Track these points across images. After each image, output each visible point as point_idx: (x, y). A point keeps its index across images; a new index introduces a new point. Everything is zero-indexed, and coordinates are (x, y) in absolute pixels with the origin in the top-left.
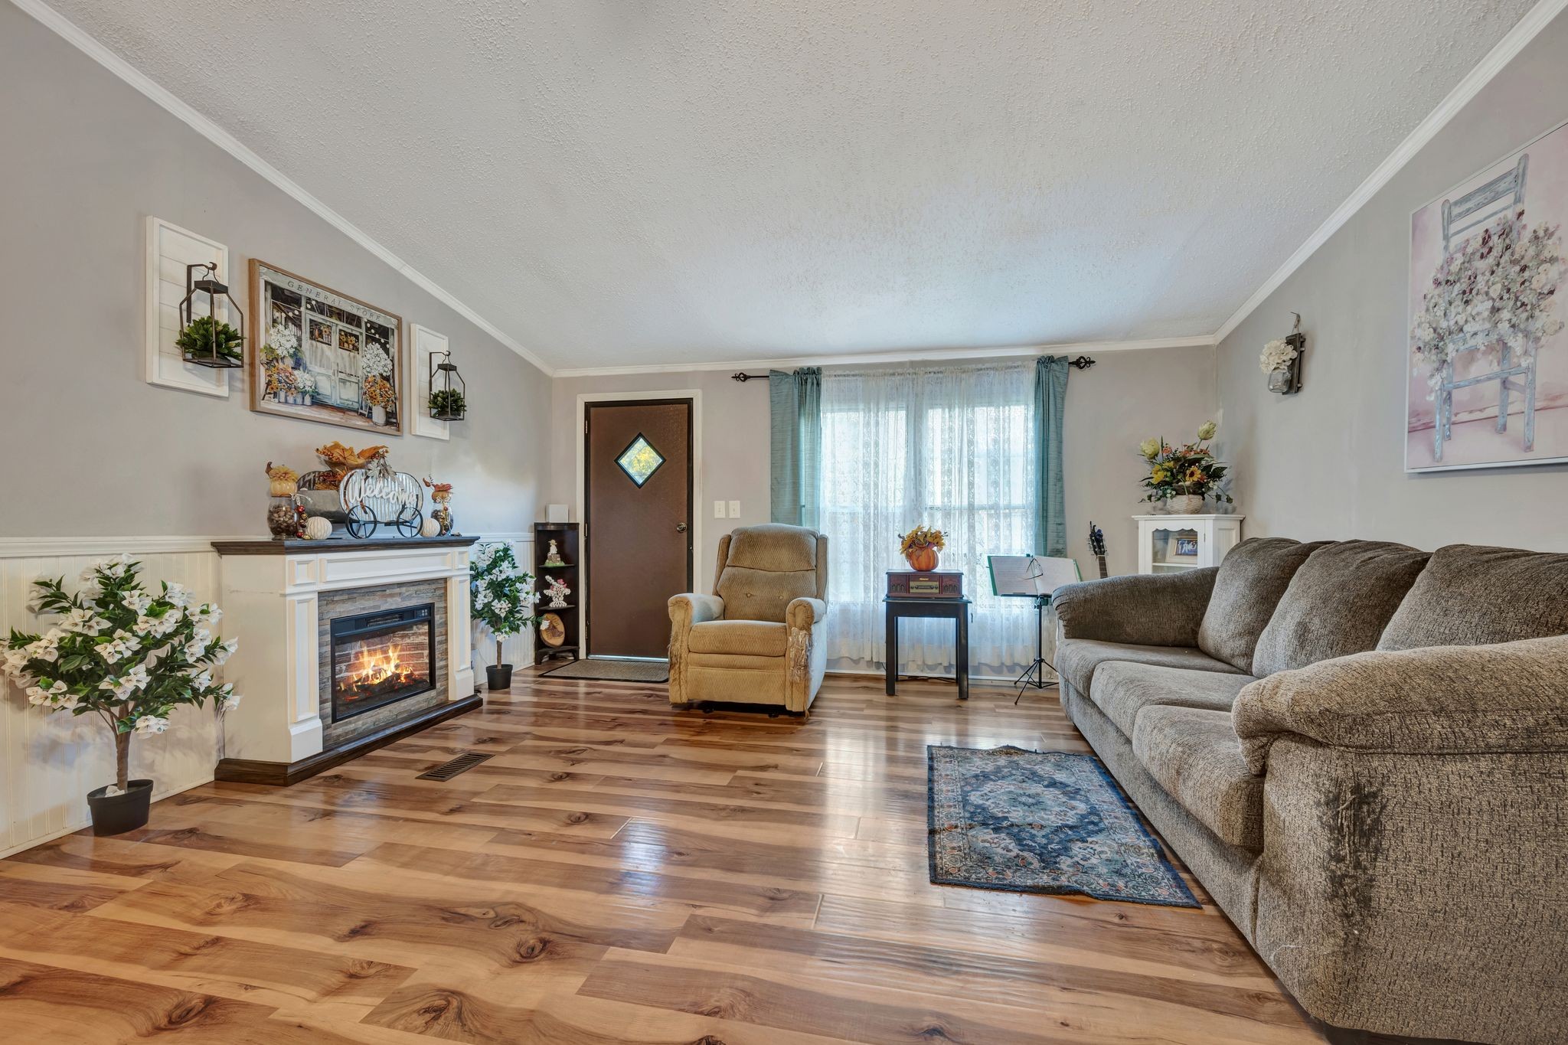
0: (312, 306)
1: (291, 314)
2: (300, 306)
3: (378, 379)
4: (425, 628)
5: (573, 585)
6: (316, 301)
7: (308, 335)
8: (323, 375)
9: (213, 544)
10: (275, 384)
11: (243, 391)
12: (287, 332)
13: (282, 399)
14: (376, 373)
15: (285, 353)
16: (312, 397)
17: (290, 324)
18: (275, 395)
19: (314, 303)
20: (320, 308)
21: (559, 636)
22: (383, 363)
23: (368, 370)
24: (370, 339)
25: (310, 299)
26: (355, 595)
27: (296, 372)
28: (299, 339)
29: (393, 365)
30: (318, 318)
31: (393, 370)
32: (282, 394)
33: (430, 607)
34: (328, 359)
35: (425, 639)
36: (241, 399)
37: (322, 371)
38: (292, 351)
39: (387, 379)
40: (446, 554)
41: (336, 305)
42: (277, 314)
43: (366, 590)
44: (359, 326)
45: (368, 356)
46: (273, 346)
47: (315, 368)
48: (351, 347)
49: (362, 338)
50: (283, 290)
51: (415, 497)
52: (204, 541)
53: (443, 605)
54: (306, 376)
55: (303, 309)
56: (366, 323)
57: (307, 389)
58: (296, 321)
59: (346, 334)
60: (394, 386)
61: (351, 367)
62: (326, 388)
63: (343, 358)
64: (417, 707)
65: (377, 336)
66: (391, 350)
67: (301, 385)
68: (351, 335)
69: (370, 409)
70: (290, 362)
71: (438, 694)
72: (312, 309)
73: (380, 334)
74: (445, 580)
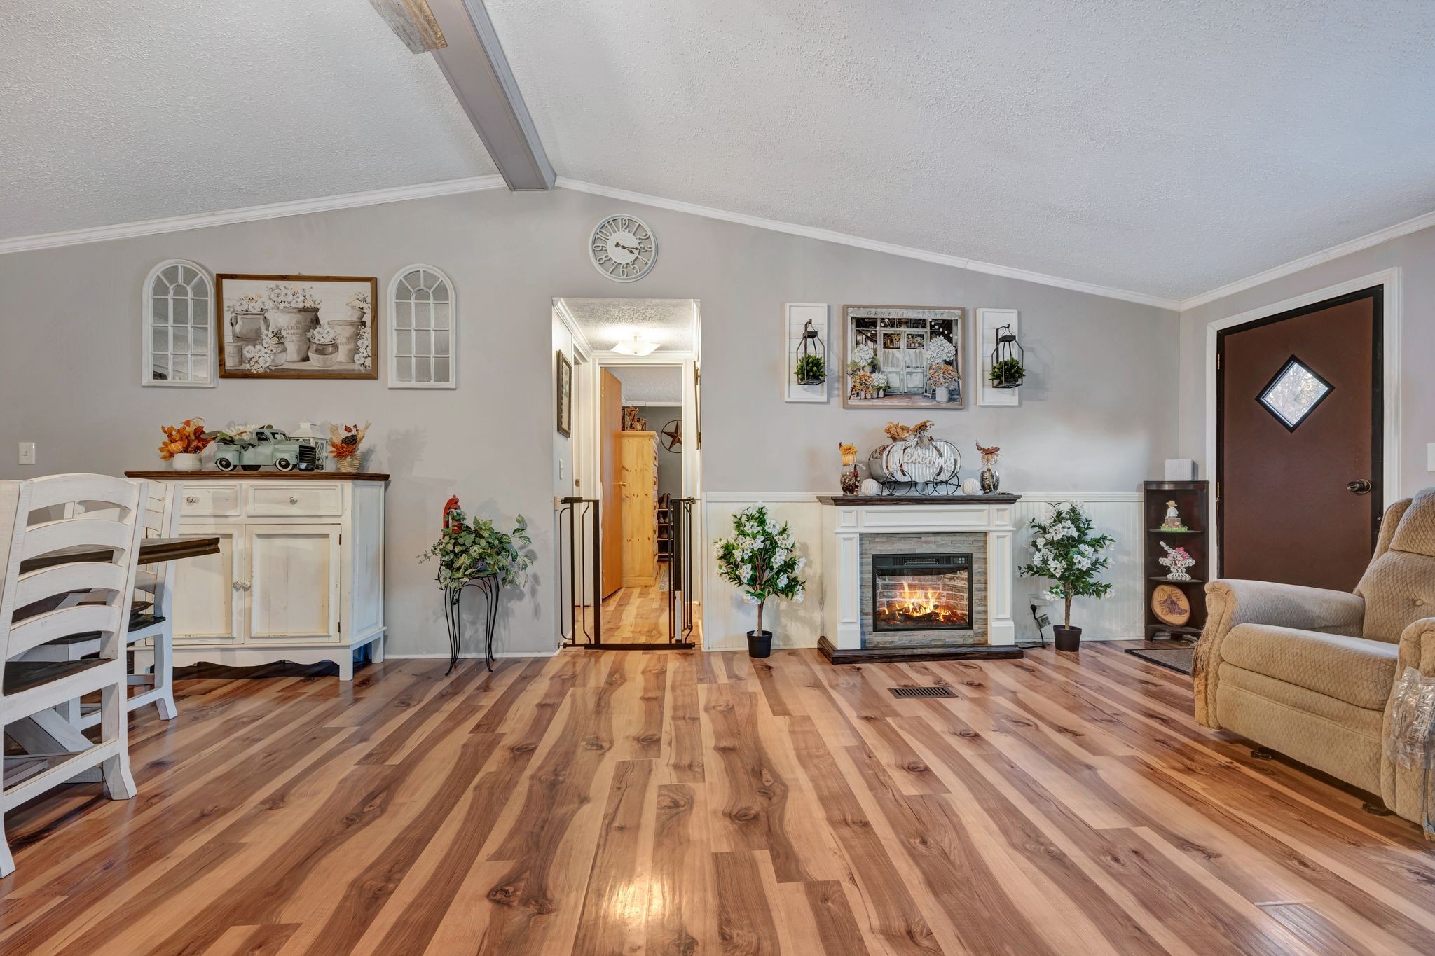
0: (885, 324)
1: (869, 335)
2: (876, 327)
3: (942, 366)
4: (965, 575)
5: (1200, 555)
6: (889, 319)
7: (882, 346)
8: (893, 372)
9: (818, 498)
10: (858, 387)
11: (838, 396)
12: (866, 348)
13: (863, 397)
14: (940, 361)
15: (865, 363)
16: (885, 390)
17: (869, 342)
18: (858, 394)
19: (886, 321)
20: (892, 323)
21: (1180, 614)
22: (946, 351)
23: (932, 359)
24: (934, 334)
25: (883, 319)
26: (893, 539)
27: (872, 375)
28: (875, 352)
29: (956, 351)
30: (890, 331)
31: (956, 354)
32: (863, 394)
33: (968, 557)
34: (898, 359)
35: (965, 584)
36: (836, 401)
37: (893, 369)
38: (869, 361)
39: (950, 363)
40: (982, 511)
41: (905, 316)
42: (859, 338)
43: (904, 536)
44: (924, 327)
45: (932, 349)
46: (856, 361)
47: (887, 369)
48: (917, 345)
49: (927, 336)
50: (863, 319)
51: (953, 461)
52: (812, 496)
53: (982, 556)
54: (881, 376)
55: (878, 328)
56: (931, 322)
57: (881, 385)
58: (873, 339)
59: (913, 336)
60: (957, 368)
61: (916, 361)
62: (895, 382)
63: (910, 356)
64: (952, 640)
65: (941, 330)
66: (955, 338)
67: (876, 384)
68: (917, 336)
69: (934, 391)
70: (868, 369)
71: (976, 635)
72: (886, 326)
73: (945, 328)
74: (985, 534)
